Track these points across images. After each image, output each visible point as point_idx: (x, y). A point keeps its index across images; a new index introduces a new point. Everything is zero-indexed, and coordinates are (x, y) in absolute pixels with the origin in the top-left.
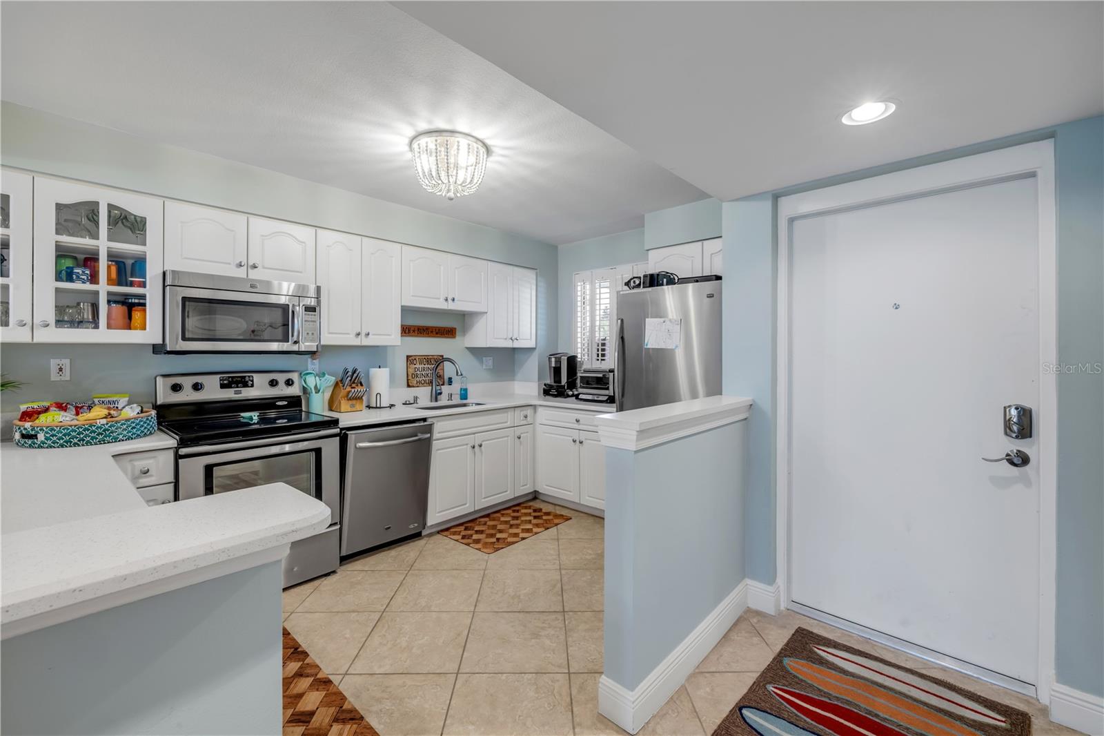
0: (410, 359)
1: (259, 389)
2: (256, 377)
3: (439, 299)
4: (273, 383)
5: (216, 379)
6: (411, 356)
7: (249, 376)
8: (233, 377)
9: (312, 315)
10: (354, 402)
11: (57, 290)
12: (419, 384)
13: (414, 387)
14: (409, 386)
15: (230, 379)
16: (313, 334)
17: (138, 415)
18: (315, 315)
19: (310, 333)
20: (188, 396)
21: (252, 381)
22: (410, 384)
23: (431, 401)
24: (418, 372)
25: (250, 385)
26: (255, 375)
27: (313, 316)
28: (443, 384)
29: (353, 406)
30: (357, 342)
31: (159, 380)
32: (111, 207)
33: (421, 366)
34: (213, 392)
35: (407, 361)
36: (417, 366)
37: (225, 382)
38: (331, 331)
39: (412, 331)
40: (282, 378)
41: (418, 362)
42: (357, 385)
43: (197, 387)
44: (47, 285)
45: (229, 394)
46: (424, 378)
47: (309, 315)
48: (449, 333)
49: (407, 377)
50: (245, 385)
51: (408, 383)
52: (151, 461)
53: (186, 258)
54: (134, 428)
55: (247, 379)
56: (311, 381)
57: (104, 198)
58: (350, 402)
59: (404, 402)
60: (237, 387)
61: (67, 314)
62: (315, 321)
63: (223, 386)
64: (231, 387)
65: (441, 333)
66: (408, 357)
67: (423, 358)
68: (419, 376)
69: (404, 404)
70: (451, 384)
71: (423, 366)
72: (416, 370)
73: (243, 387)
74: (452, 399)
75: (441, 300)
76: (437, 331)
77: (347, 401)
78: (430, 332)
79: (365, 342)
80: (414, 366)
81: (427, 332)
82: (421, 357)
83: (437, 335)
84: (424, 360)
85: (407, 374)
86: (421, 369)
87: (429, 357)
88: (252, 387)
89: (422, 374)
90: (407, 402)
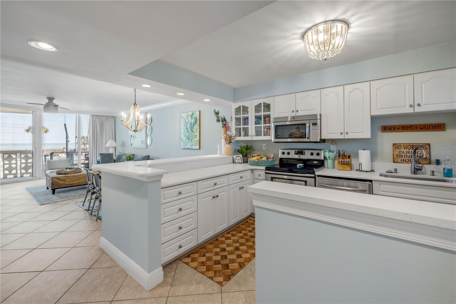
0: (396, 145)
1: (307, 156)
2: (306, 151)
3: (405, 106)
4: (312, 154)
5: (293, 151)
8: (298, 151)
10: (345, 166)
11: (255, 127)
12: (403, 161)
13: (398, 163)
14: (394, 162)
16: (316, 134)
18: (316, 126)
19: (315, 134)
20: (286, 156)
21: (305, 153)
22: (395, 161)
23: (411, 174)
24: (403, 154)
26: (305, 150)
27: (316, 127)
28: (430, 163)
30: (342, 137)
31: (280, 150)
32: (264, 103)
33: (405, 151)
34: (293, 155)
35: (393, 147)
36: (402, 150)
37: (296, 152)
38: (328, 133)
39: (396, 129)
40: (315, 152)
41: (403, 148)
42: (346, 158)
43: (289, 153)
44: (254, 126)
45: (297, 157)
46: (408, 158)
47: (314, 127)
48: (440, 127)
49: (393, 156)
50: (302, 154)
51: (393, 160)
52: (261, 173)
53: (279, 113)
54: (263, 163)
55: (303, 152)
56: (327, 154)
57: (262, 101)
58: (342, 166)
59: (387, 171)
60: (300, 154)
61: (258, 133)
62: (316, 129)
63: (296, 154)
64: (298, 154)
65: (426, 128)
66: (394, 144)
67: (408, 145)
68: (404, 156)
69: (386, 172)
70: (439, 165)
71: (408, 150)
72: (401, 152)
73: (302, 155)
74: (433, 175)
75: (407, 107)
76: (422, 127)
77: (340, 165)
78: (414, 128)
79: (347, 137)
80: (400, 150)
81: (411, 128)
82: (406, 145)
83: (422, 130)
84: (409, 146)
85: (393, 155)
86: (405, 152)
87: (414, 145)
88: (304, 154)
89: (407, 155)
90: (389, 171)
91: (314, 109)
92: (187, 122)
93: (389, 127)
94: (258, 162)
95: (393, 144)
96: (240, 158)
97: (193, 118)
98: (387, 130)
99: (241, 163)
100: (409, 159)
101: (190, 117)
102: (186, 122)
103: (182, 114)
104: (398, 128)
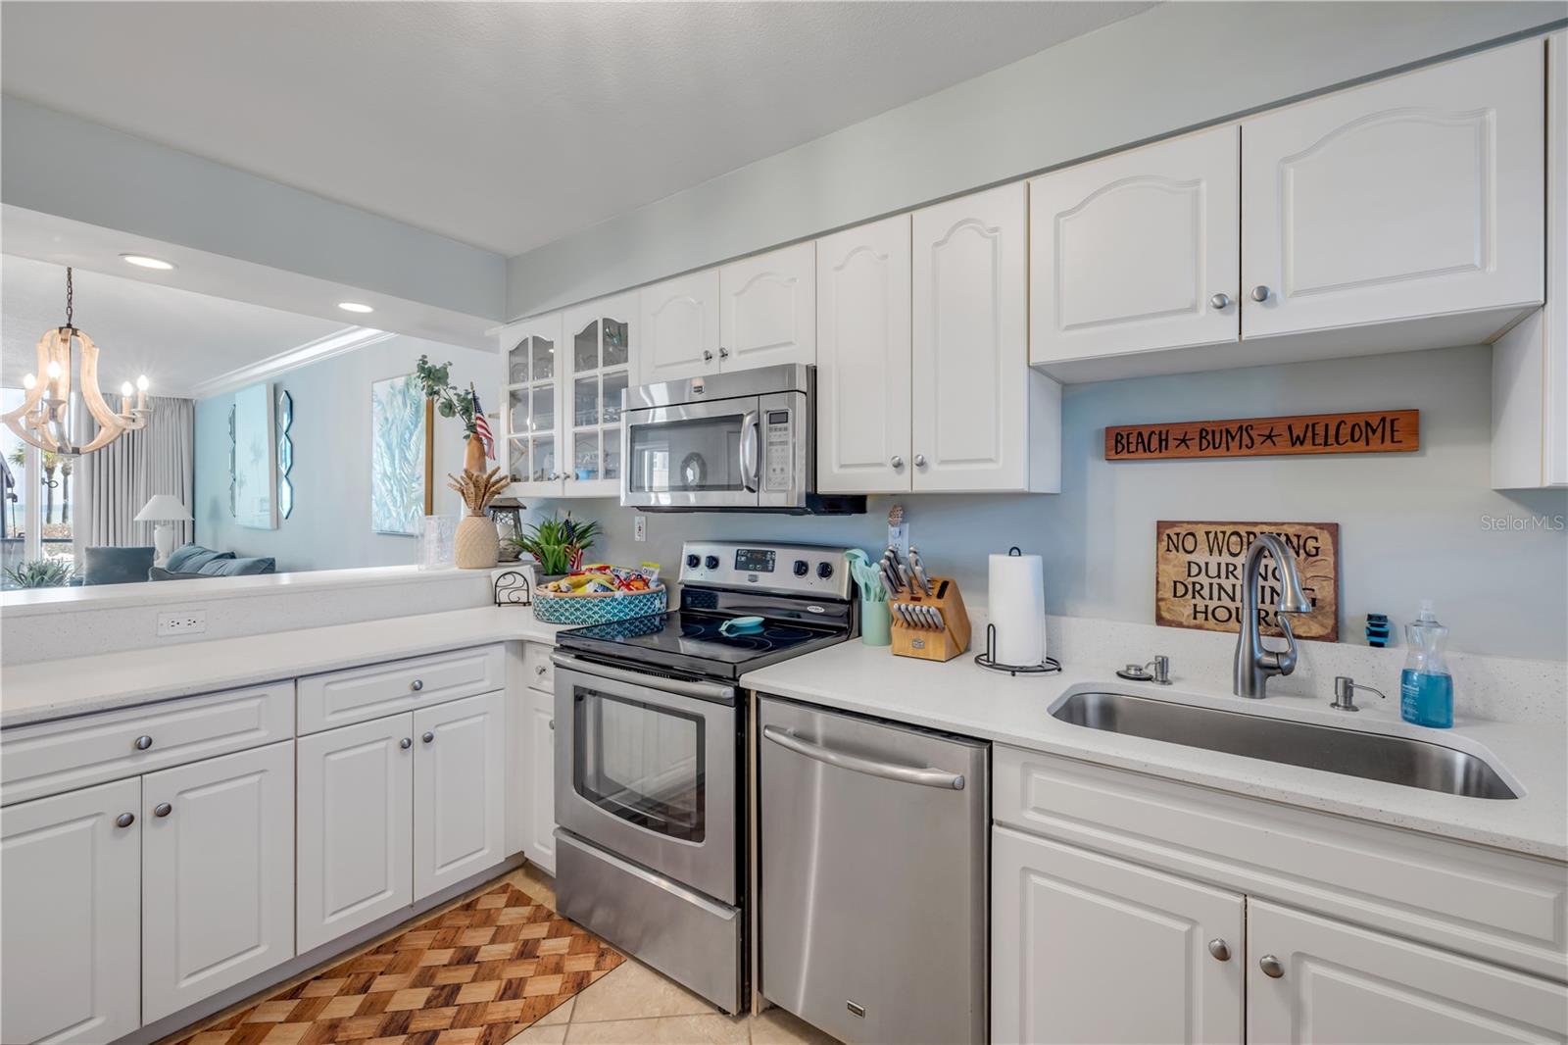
0: (1171, 532)
1: (780, 577)
2: (779, 554)
4: (801, 568)
5: (732, 553)
6: (1173, 524)
7: (772, 552)
8: (751, 552)
9: (780, 430)
10: (921, 634)
11: (576, 435)
12: (1204, 618)
13: (1180, 625)
14: (1160, 620)
15: (749, 555)
16: (782, 470)
17: (596, 594)
18: (786, 429)
19: (779, 468)
20: (703, 575)
21: (774, 561)
22: (1165, 614)
23: (1236, 693)
24: (1203, 579)
25: (770, 568)
26: (777, 551)
27: (783, 433)
28: (1335, 635)
29: (918, 644)
31: (686, 548)
32: (605, 320)
33: (1214, 560)
34: (728, 575)
35: (1159, 539)
36: (1201, 557)
37: (742, 558)
38: (846, 462)
39: (1172, 443)
40: (814, 559)
41: (1203, 545)
42: (927, 595)
43: (714, 563)
44: (571, 429)
45: (741, 579)
46: (1226, 601)
47: (775, 429)
48: (1389, 432)
49: (1157, 590)
50: (765, 569)
51: (1158, 608)
52: (547, 659)
54: (577, 610)
55: (769, 557)
56: (863, 574)
57: (598, 312)
59: (1122, 669)
60: (755, 570)
62: (785, 443)
63: (738, 566)
64: (748, 569)
65: (1320, 440)
66: (1161, 526)
67: (1229, 530)
68: (1206, 592)
69: (1120, 675)
70: (1380, 645)
71: (1226, 558)
72: (1194, 570)
73: (762, 571)
74: (1349, 706)
75: (1202, 312)
76: (1298, 431)
77: (904, 631)
78: (1258, 440)
79: (924, 483)
80: (1189, 557)
81: (1246, 440)
82: (1220, 529)
83: (1298, 448)
84: (1234, 538)
85: (1158, 582)
86: (1213, 571)
87: (1256, 530)
88: (772, 571)
89: (1220, 587)
90: (1132, 672)
91: (791, 343)
92: (390, 420)
93: (1140, 434)
94: (557, 603)
95: (1158, 522)
96: (520, 581)
97: (408, 402)
98: (1132, 448)
99: (524, 604)
100: (1232, 606)
101: (400, 398)
102: (387, 419)
103: (375, 384)
104: (1183, 441)
